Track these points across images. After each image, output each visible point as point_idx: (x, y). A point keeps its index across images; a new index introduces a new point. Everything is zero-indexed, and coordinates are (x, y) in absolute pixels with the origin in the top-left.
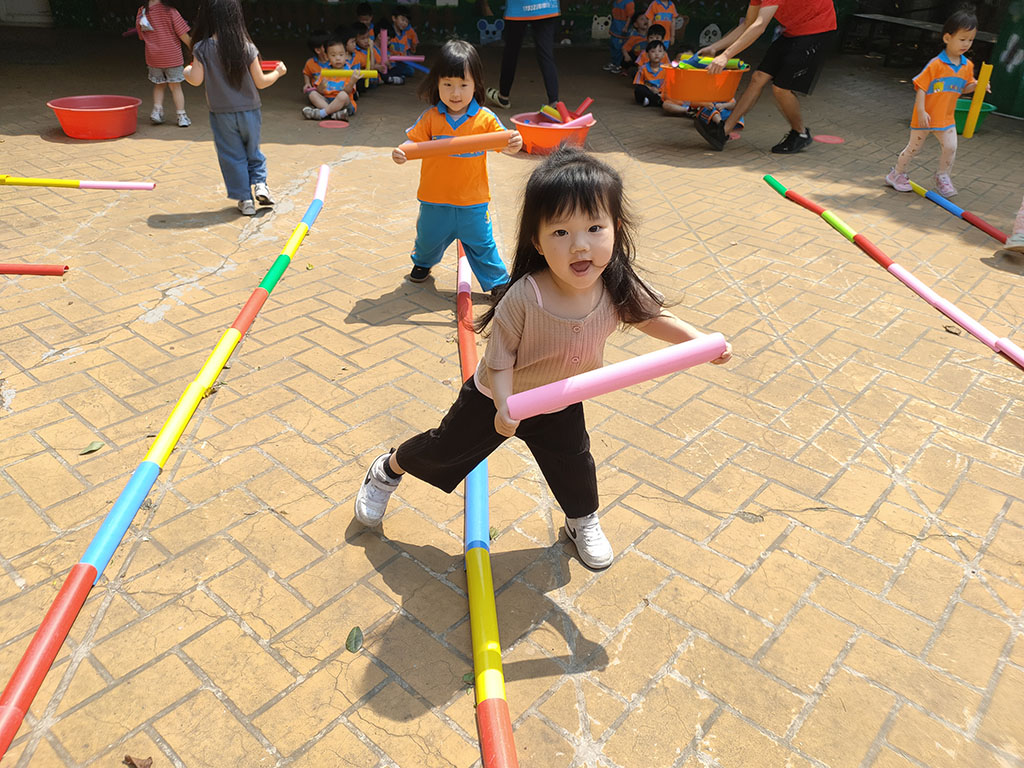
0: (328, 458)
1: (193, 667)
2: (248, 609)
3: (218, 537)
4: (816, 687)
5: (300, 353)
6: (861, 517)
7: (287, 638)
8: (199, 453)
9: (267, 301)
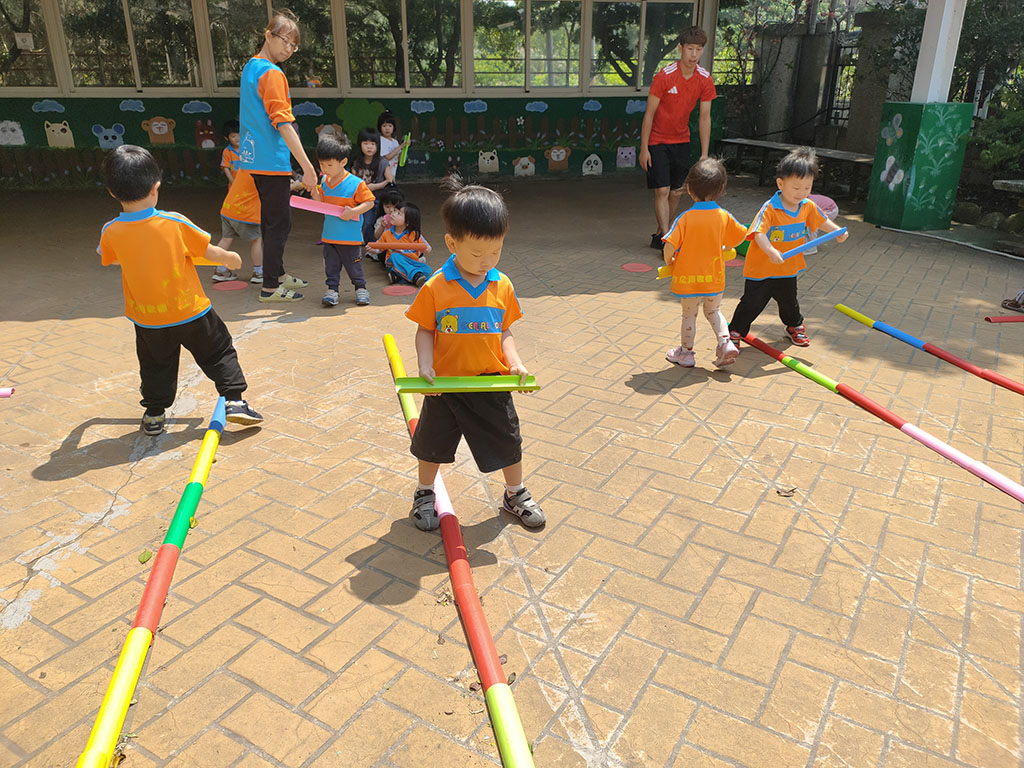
9: (179, 562)
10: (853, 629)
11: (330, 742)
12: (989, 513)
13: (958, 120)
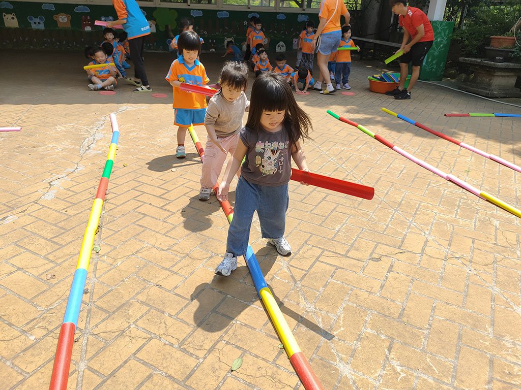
0: (173, 256)
1: (145, 363)
2: (162, 332)
3: (131, 301)
4: (427, 326)
5: (138, 208)
6: (419, 254)
7: (187, 342)
8: (105, 262)
9: (109, 183)
10: (359, 204)
11: (174, 228)
12: (419, 175)
13: (447, 29)
